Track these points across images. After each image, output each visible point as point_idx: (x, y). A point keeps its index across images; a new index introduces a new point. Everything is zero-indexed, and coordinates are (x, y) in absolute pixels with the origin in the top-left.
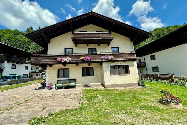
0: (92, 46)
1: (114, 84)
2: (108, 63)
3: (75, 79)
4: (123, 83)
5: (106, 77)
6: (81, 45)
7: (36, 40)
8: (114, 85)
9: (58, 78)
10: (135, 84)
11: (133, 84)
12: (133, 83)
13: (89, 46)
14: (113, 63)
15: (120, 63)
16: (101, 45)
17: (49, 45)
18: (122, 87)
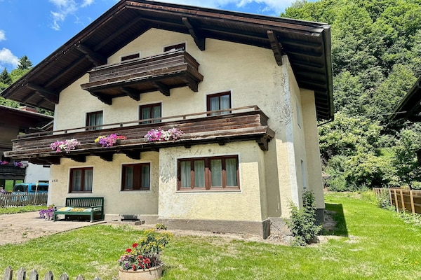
0: (149, 98)
1: (185, 218)
2: (174, 149)
3: (103, 198)
4: (213, 218)
5: (165, 194)
6: (122, 98)
7: (30, 98)
8: (182, 221)
9: (70, 192)
10: (253, 224)
11: (244, 222)
12: (249, 220)
13: (141, 100)
14: (188, 150)
15: (210, 151)
16: (176, 92)
17: (56, 106)
18: (208, 231)
